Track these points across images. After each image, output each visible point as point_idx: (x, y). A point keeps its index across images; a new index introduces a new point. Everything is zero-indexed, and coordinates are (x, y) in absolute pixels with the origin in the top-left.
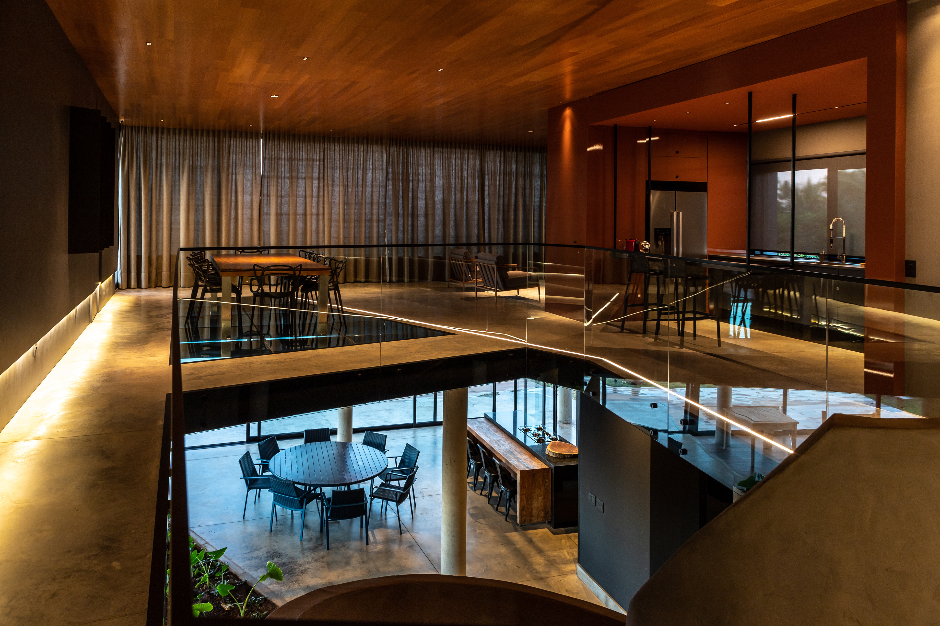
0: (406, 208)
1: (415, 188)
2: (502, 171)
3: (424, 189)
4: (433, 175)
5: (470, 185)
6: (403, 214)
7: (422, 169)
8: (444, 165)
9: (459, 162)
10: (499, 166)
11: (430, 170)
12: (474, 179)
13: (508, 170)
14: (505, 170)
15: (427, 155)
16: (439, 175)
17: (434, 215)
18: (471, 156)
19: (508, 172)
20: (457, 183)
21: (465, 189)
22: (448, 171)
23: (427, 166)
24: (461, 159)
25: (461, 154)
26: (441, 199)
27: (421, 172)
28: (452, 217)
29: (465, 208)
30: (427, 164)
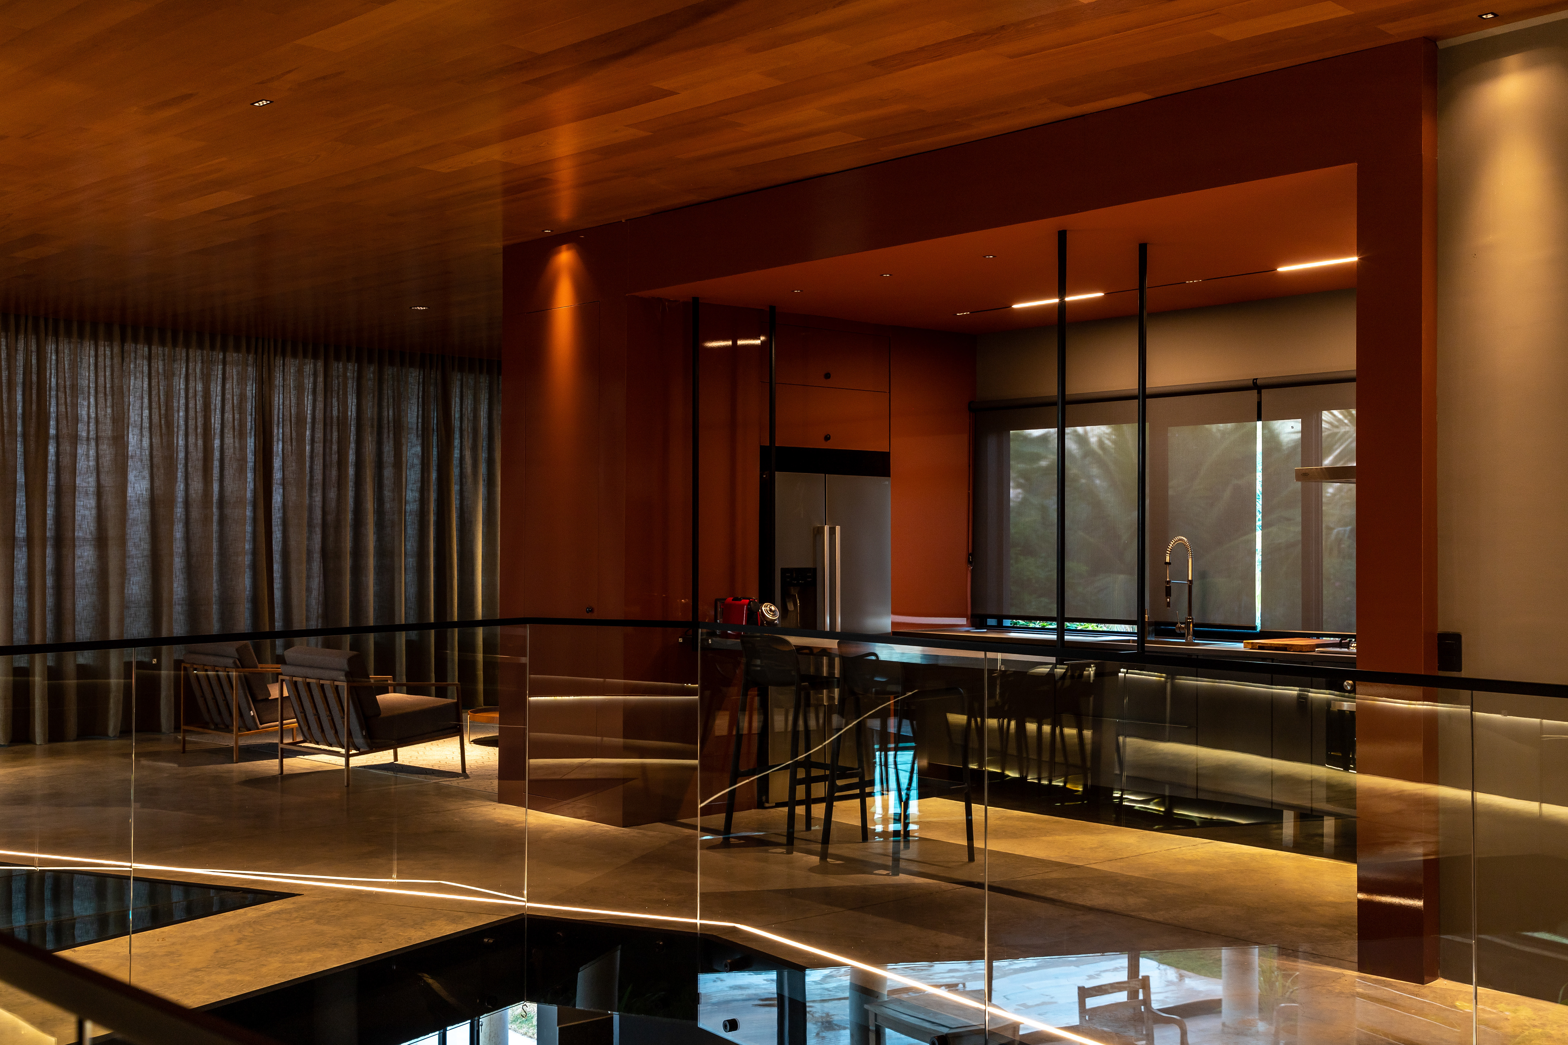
0: (37, 522)
1: (66, 461)
2: (319, 415)
3: (92, 463)
4: (120, 422)
5: (229, 452)
6: (29, 540)
7: (86, 403)
8: (154, 393)
9: (200, 387)
10: (310, 401)
11: (113, 407)
12: (241, 435)
13: (335, 413)
14: (328, 413)
15: (101, 364)
16: (139, 423)
17: (123, 540)
18: (233, 372)
19: (335, 420)
20: (191, 448)
21: (216, 463)
22: (166, 410)
23: (101, 395)
24: (202, 379)
25: (202, 362)
26: (146, 494)
27: (83, 412)
28: (178, 546)
29: (215, 518)
30: (101, 389)
